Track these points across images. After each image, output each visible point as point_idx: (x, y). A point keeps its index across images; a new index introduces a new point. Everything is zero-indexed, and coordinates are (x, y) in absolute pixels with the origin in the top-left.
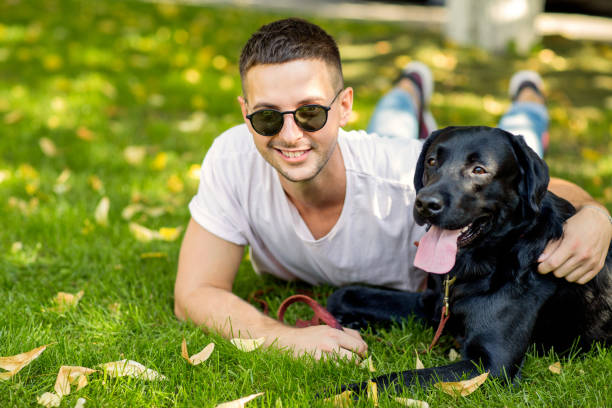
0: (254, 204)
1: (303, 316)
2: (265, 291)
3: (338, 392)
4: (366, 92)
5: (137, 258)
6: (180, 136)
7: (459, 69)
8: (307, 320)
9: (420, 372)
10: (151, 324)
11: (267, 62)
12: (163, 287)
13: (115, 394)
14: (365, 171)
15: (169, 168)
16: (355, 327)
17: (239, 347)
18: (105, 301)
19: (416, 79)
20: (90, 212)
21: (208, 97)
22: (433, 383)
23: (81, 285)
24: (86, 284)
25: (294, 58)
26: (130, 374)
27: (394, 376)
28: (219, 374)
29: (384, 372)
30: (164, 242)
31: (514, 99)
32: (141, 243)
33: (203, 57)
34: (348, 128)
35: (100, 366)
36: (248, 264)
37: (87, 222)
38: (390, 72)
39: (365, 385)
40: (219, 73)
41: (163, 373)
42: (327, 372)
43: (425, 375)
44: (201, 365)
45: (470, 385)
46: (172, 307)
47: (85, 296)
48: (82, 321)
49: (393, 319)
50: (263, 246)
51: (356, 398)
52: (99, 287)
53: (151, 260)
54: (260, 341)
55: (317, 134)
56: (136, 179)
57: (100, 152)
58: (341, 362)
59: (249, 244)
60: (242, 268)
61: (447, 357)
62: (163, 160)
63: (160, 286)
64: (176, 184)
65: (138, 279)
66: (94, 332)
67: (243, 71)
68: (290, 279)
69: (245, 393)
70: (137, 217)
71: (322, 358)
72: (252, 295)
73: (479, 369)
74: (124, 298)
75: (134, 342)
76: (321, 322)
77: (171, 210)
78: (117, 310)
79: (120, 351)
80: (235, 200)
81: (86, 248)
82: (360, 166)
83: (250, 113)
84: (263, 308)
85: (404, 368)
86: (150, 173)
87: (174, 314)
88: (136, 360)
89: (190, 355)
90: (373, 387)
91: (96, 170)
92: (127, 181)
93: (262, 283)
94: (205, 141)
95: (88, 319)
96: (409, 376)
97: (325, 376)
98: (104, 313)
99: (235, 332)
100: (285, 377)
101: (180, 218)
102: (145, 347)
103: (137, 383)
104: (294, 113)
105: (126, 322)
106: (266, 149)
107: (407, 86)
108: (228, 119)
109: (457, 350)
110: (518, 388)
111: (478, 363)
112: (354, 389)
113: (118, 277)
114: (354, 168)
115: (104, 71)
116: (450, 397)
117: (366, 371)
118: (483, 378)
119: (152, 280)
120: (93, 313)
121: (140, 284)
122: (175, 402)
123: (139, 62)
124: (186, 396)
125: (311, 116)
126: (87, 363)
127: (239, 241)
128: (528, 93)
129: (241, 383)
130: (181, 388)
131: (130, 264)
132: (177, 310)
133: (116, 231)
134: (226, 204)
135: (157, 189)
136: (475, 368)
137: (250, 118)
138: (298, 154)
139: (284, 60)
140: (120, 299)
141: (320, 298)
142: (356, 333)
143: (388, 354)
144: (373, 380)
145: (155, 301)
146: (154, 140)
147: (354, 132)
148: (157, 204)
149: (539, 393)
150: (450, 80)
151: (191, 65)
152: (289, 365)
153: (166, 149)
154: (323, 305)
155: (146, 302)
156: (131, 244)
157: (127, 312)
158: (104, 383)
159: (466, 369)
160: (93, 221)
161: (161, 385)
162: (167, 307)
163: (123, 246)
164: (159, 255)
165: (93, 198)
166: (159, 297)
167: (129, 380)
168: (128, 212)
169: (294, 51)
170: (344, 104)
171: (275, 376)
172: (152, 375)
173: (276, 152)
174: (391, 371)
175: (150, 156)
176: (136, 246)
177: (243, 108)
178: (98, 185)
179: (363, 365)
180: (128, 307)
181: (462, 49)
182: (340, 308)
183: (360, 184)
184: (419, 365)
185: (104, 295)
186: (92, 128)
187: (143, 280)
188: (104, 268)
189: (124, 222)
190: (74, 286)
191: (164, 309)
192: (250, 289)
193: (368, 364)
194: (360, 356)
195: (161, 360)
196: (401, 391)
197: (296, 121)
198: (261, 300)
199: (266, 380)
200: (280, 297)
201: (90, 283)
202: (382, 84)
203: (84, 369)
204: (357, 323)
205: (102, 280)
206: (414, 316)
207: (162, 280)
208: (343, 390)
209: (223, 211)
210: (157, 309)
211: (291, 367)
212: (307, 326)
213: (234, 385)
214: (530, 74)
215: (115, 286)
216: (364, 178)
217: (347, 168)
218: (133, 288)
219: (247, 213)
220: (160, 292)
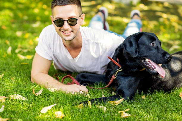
1: (69, 82)
2: (58, 74)
3: (79, 104)
4: (88, 16)
5: (20, 64)
6: (33, 28)
7: (116, 9)
9: (103, 98)
10: (24, 84)
11: (59, 5)
12: (27, 73)
13: (13, 104)
14: (88, 38)
15: (29, 38)
16: (84, 85)
17: (50, 91)
18: (10, 77)
20: (6, 51)
21: (41, 17)
22: (107, 101)
23: (3, 72)
24: (5, 72)
25: (68, 4)
26: (18, 99)
27: (96, 99)
28: (44, 98)
29: (93, 98)
30: (28, 60)
31: (132, 18)
32: (21, 60)
33: (40, 5)
35: (9, 96)
36: (53, 66)
37: (5, 54)
38: (95, 10)
39: (87, 102)
40: (44, 10)
41: (27, 98)
42: (76, 98)
43: (105, 99)
44: (39, 96)
45: (118, 102)
46: (30, 79)
47: (4, 75)
48: (3, 83)
49: (96, 82)
50: (58, 61)
51: (85, 106)
52: (8, 73)
53: (24, 65)
54: (56, 89)
56: (19, 41)
57: (9, 33)
58: (80, 95)
59: (53, 60)
60: (51, 67)
61: (112, 94)
62: (28, 35)
63: (26, 72)
64: (32, 43)
65: (20, 70)
66: (7, 86)
67: (52, 8)
69: (52, 104)
70: (20, 52)
71: (75, 94)
72: (54, 75)
73: (121, 97)
74: (16, 76)
75: (19, 89)
76: (74, 83)
77: (30, 50)
78: (14, 80)
79: (15, 92)
81: (5, 61)
82: (86, 37)
83: (54, 20)
84: (57, 79)
85: (99, 97)
86: (24, 39)
87: (30, 80)
88: (19, 94)
89: (35, 93)
90: (89, 102)
91: (7, 38)
92: (17, 41)
93: (57, 72)
94: (40, 30)
95: (5, 82)
96: (100, 99)
97: (75, 99)
98: (10, 81)
99: (49, 86)
100: (63, 99)
101: (32, 53)
102: (22, 90)
103: (20, 101)
104: (67, 20)
105: (16, 83)
106: (59, 31)
107: (100, 14)
108: (47, 23)
109: (114, 92)
110: (132, 103)
111: (121, 95)
112: (84, 103)
113: (14, 70)
114: (85, 37)
115: (10, 9)
116: (112, 106)
117: (87, 98)
118: (122, 100)
119: (24, 71)
120: (6, 80)
121: (21, 72)
122: (31, 107)
123: (20, 6)
124: (34, 105)
126: (5, 95)
127: (50, 59)
128: (136, 16)
129: (50, 101)
130: (32, 103)
131: (18, 66)
132: (31, 79)
133: (13, 56)
135: (26, 44)
136: (120, 97)
137: (54, 22)
138: (68, 33)
139: (65, 5)
140: (14, 76)
141: (74, 76)
142: (85, 87)
143: (94, 93)
144: (90, 101)
145: (25, 77)
146: (25, 30)
148: (26, 48)
149: (138, 104)
150: (113, 12)
151: (36, 7)
152: (65, 96)
153: (29, 32)
154: (75, 78)
155: (22, 77)
156: (18, 60)
157: (17, 80)
158: (10, 101)
159: (117, 97)
160: (7, 53)
161: (27, 102)
162: (29, 79)
163: (15, 61)
164: (26, 63)
165: (7, 46)
166: (26, 76)
167: (17, 100)
168: (17, 51)
169: (68, 2)
170: (82, 18)
171: (61, 99)
172: (24, 99)
173: (61, 32)
174: (95, 98)
175: (23, 34)
176: (19, 61)
177: (52, 19)
178: (8, 43)
179: (87, 96)
180: (17, 79)
181: (117, 3)
182: (80, 79)
183: (86, 42)
184: (103, 96)
185: (10, 75)
186: (6, 26)
187: (21, 71)
188: (10, 67)
189: (16, 54)
190: (1, 72)
191: (28, 79)
192: (53, 74)
193: (88, 96)
194: (86, 93)
195: (27, 94)
196: (98, 104)
197: (68, 23)
198: (57, 77)
199: (58, 100)
200: (62, 76)
201: (6, 72)
202: (93, 13)
203: (4, 97)
204: (85, 84)
205: (9, 71)
206: (102, 82)
207: (27, 70)
208: (81, 103)
209: (45, 50)
210: (26, 79)
211: (66, 96)
212: (70, 84)
213: (49, 102)
214: (137, 11)
215: (13, 72)
216: (88, 40)
217: (83, 37)
218: (19, 73)
219: (52, 51)
220: (27, 74)
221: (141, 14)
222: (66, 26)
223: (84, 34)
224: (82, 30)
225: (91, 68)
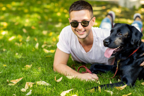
0: (72, 44)
1: (83, 71)
3: (91, 89)
4: (99, 18)
5: (45, 57)
6: (56, 28)
7: (122, 13)
8: (85, 72)
9: (111, 84)
10: (48, 72)
11: (75, 10)
12: (51, 64)
13: (39, 89)
14: (98, 37)
15: (53, 36)
16: (96, 74)
17: (68, 78)
18: (37, 67)
19: (111, 15)
20: (34, 46)
21: (62, 19)
22: (114, 87)
23: (32, 63)
24: (33, 63)
25: (82, 10)
26: (42, 84)
28: (63, 84)
29: (102, 84)
30: (51, 53)
31: (135, 20)
32: (46, 53)
33: (62, 10)
34: (94, 26)
35: (36, 82)
36: (71, 59)
37: (33, 48)
38: (105, 13)
39: (98, 87)
40: (65, 13)
41: (50, 84)
42: (89, 84)
43: (112, 85)
44: (59, 82)
45: (123, 87)
46: (53, 68)
47: (32, 66)
48: (32, 72)
50: (74, 54)
51: (95, 90)
52: (36, 64)
53: (48, 57)
54: (73, 77)
55: (86, 28)
56: (45, 38)
57: (37, 32)
58: (92, 82)
59: (71, 54)
60: (69, 59)
61: (117, 81)
62: (51, 34)
63: (50, 63)
64: (54, 39)
65: (45, 62)
66: (34, 74)
67: (70, 12)
68: (81, 62)
69: (69, 89)
70: (45, 47)
71: (88, 81)
72: (72, 66)
74: (42, 66)
75: (44, 76)
76: (88, 72)
77: (53, 46)
78: (40, 69)
79: (40, 79)
80: (67, 43)
81: (33, 54)
84: (74, 69)
85: (107, 83)
86: (48, 37)
87: (53, 70)
88: (44, 81)
89: (57, 80)
90: (100, 88)
91: (36, 36)
92: (43, 39)
93: (74, 63)
94: (61, 29)
95: (33, 71)
96: (108, 85)
98: (37, 70)
99: (67, 74)
100: (79, 85)
101: (54, 48)
102: (46, 78)
103: (44, 86)
104: (81, 22)
105: (42, 72)
107: (109, 17)
108: (67, 24)
109: (120, 79)
110: (134, 88)
112: (95, 88)
113: (40, 61)
114: (95, 36)
115: (38, 13)
116: (118, 90)
117: (98, 84)
118: (126, 86)
119: (48, 62)
120: (34, 70)
121: (45, 63)
122: (53, 91)
123: (46, 11)
124: (56, 89)
125: (85, 23)
126: (32, 82)
127: (68, 53)
129: (68, 86)
130: (54, 87)
131: (43, 58)
132: (54, 69)
133: (40, 50)
134: (65, 44)
135: (50, 41)
138: (82, 32)
139: (79, 10)
140: (40, 66)
141: (88, 67)
142: (96, 75)
143: (103, 80)
144: (100, 86)
145: (49, 67)
146: (49, 29)
147: (95, 27)
148: (50, 44)
149: (139, 89)
150: (119, 15)
151: (59, 11)
152: (80, 82)
153: (52, 31)
154: (88, 68)
155: (47, 67)
156: (44, 54)
157: (42, 70)
158: (36, 86)
159: (122, 84)
160: (35, 48)
161: (50, 87)
162: (52, 69)
163: (42, 54)
164: (50, 56)
165: (35, 43)
166: (50, 66)
167: (42, 85)
168: (43, 46)
169: (82, 8)
170: (93, 21)
171: (76, 85)
172: (48, 84)
174: (104, 84)
175: (48, 33)
176: (45, 54)
178: (36, 40)
179: (97, 83)
180: (42, 68)
181: (123, 8)
183: (97, 40)
184: (111, 83)
185: (37, 65)
186: (35, 26)
187: (46, 62)
188: (37, 59)
189: (42, 48)
190: (30, 63)
191: (51, 69)
192: (71, 64)
193: (99, 82)
194: (97, 80)
195: (50, 81)
196: (106, 89)
197: (81, 24)
198: (74, 67)
199: (74, 86)
200: (78, 66)
201: (34, 63)
202: (103, 16)
203: (32, 83)
205: (36, 62)
207: (51, 62)
208: (93, 88)
209: (65, 46)
210: (49, 69)
211: (80, 83)
212: (84, 73)
213: (67, 87)
214: (138, 14)
215: (40, 63)
216: (98, 38)
217: (94, 36)
218: (44, 64)
219: (70, 46)
220: (50, 65)
221: (141, 17)
222: (80, 27)
223: (95, 33)
224: (94, 30)
225: (101, 60)
